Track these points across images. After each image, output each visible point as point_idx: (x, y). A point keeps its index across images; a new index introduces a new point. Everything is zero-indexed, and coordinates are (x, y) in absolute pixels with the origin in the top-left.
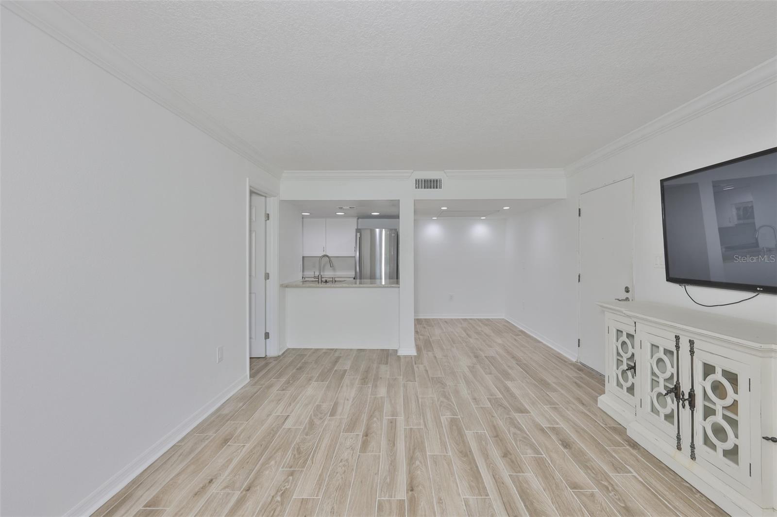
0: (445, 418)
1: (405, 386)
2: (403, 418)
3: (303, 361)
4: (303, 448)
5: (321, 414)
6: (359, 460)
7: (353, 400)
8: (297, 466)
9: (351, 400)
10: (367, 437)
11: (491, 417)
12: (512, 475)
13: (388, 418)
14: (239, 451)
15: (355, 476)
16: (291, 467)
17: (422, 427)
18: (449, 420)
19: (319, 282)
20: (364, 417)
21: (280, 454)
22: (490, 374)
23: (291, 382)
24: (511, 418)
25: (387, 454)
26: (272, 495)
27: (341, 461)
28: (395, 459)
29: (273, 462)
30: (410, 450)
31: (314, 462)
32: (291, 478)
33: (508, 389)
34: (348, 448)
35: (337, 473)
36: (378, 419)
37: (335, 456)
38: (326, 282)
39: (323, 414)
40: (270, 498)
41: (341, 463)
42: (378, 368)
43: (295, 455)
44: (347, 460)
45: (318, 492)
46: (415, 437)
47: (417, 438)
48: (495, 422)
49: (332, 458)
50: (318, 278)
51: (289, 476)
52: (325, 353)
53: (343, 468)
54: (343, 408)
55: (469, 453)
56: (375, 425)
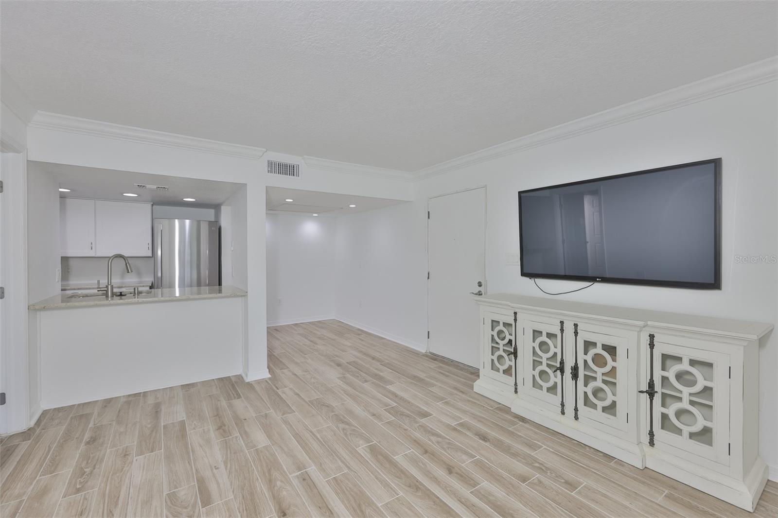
0: (362, 448)
1: (286, 422)
2: (314, 467)
3: (91, 425)
5: (186, 508)
7: (225, 463)
9: (222, 467)
11: (404, 431)
12: (472, 492)
13: (295, 475)
17: (346, 471)
18: (368, 450)
19: (107, 296)
20: (261, 487)
23: (88, 470)
24: (421, 426)
30: (355, 510)
33: (395, 395)
36: (282, 482)
38: (121, 295)
39: (190, 508)
42: (231, 406)
47: (350, 488)
48: (412, 435)
50: (107, 291)
52: (128, 403)
54: (218, 484)
55: (417, 484)
56: (285, 493)
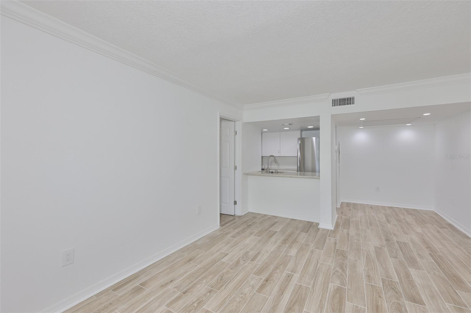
1: (312, 252)
2: (298, 275)
3: (253, 221)
4: (225, 277)
5: (246, 257)
6: (253, 296)
7: (272, 253)
8: (215, 288)
9: (270, 253)
10: (267, 282)
11: (377, 297)
13: (288, 272)
14: (193, 268)
15: (245, 307)
16: (212, 287)
17: (310, 287)
18: (336, 288)
19: (267, 173)
20: (272, 268)
21: (211, 276)
22: (395, 258)
23: (240, 233)
24: (399, 304)
25: (274, 299)
26: (194, 301)
27: (241, 294)
28: (277, 305)
29: (205, 281)
30: (292, 302)
31: (226, 289)
32: (208, 294)
33: (408, 276)
34: (250, 286)
35: (235, 301)
36: (280, 271)
37: (240, 289)
38: (272, 172)
39: (247, 258)
40: (192, 303)
41: (241, 295)
42: (299, 234)
43: (218, 280)
44: (245, 294)
45: (218, 309)
46: (301, 293)
47: (302, 294)
48: (380, 303)
49: (237, 290)
50: (267, 170)
51: (208, 293)
53: (240, 299)
54: (262, 257)
56: (276, 275)
